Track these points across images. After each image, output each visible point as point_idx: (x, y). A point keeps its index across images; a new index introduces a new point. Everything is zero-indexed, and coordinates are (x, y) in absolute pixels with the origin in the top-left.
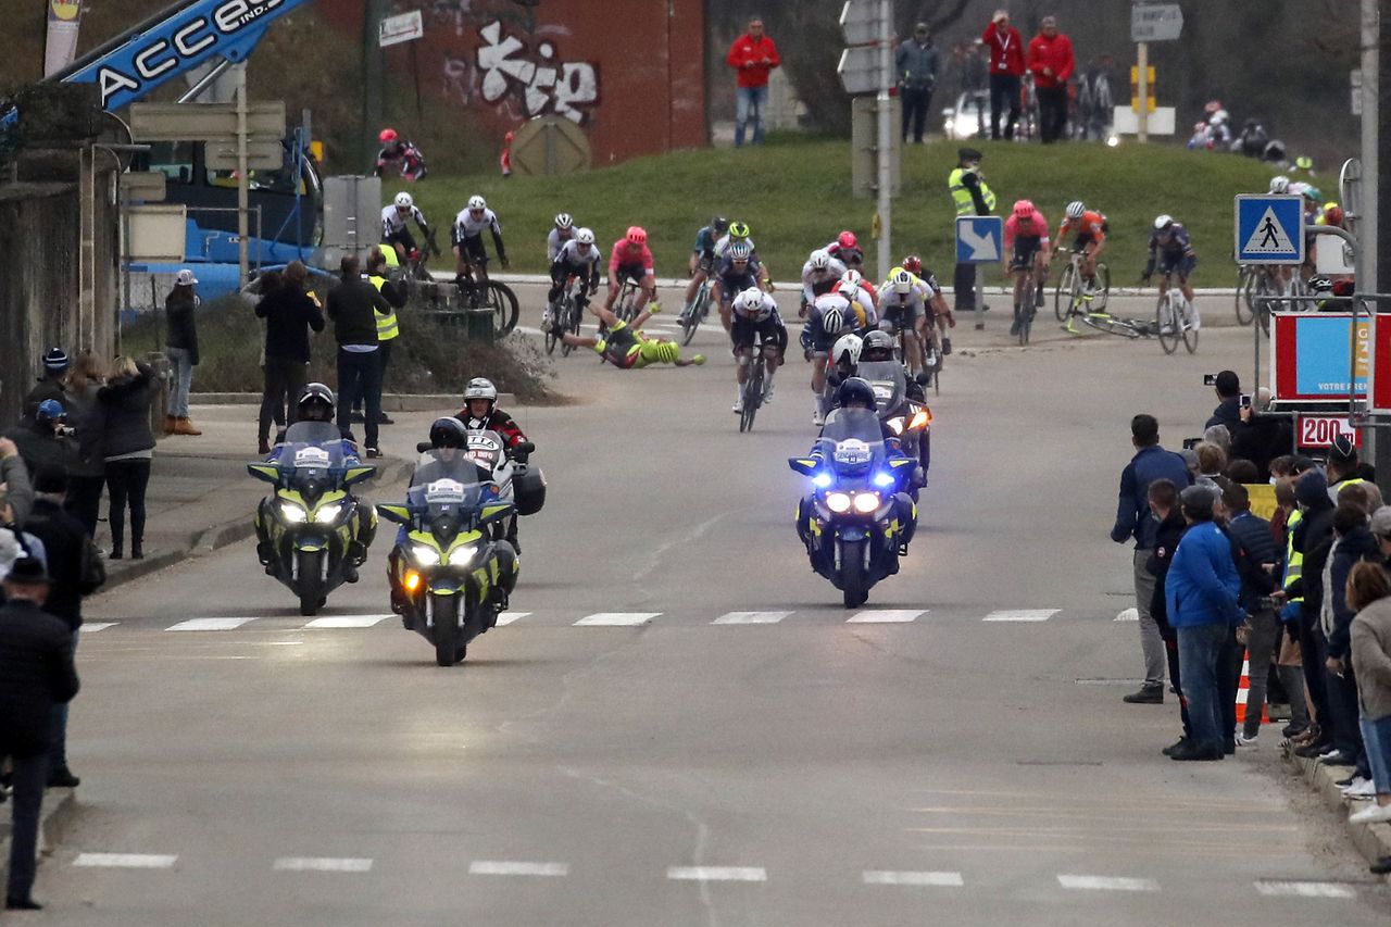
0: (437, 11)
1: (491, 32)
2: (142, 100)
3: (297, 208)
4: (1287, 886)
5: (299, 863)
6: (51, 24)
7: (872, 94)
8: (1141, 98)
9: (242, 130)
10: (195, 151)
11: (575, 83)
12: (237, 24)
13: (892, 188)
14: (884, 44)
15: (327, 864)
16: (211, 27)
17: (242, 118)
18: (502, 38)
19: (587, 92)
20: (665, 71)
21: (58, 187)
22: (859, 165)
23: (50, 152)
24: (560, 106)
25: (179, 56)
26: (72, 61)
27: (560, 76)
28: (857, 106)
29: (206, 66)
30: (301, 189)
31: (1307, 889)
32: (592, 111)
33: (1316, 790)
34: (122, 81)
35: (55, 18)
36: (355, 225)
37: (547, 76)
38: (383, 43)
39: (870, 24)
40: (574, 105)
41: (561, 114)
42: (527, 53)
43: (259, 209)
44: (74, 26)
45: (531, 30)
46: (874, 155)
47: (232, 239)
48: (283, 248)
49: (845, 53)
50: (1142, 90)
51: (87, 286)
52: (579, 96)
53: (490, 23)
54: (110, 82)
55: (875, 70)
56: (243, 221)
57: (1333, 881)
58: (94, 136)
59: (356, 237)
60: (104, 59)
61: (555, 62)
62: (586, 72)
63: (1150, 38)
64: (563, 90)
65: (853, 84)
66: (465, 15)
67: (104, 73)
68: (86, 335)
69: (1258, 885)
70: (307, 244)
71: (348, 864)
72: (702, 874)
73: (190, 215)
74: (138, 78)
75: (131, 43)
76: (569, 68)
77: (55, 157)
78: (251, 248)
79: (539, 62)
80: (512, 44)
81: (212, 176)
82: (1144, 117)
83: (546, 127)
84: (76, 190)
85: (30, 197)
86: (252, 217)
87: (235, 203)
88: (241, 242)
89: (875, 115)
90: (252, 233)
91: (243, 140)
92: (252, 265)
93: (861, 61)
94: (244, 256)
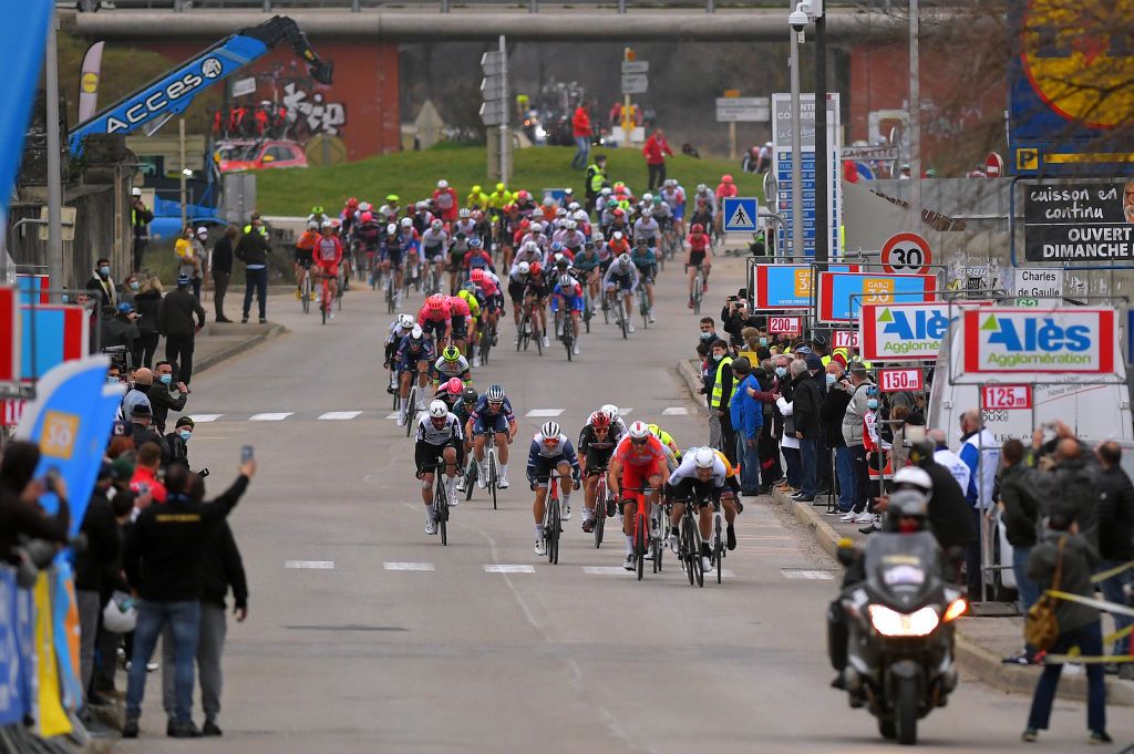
0: (262, 78)
1: (290, 88)
2: (129, 134)
3: (209, 189)
4: (797, 573)
5: (297, 564)
6: (82, 95)
7: (497, 126)
8: (627, 123)
9: (183, 150)
10: (159, 161)
11: (333, 114)
12: (178, 95)
13: (508, 174)
14: (504, 100)
15: (312, 564)
16: (165, 97)
17: (183, 143)
18: (296, 91)
19: (339, 119)
20: (378, 108)
21: (105, 187)
22: (491, 161)
23: (100, 169)
24: (325, 127)
25: (149, 112)
26: (93, 115)
27: (325, 111)
28: (489, 133)
29: (163, 116)
30: (211, 180)
31: (809, 575)
32: (342, 129)
33: (793, 515)
34: (119, 124)
35: (84, 91)
36: (242, 199)
37: (318, 111)
38: (235, 95)
39: (496, 90)
40: (333, 126)
41: (325, 131)
42: (308, 99)
43: (191, 190)
44: (94, 95)
45: (310, 87)
46: (499, 157)
47: (178, 205)
48: (202, 210)
49: (484, 105)
50: (627, 118)
51: (118, 237)
52: (335, 121)
53: (289, 83)
54: (113, 125)
55: (499, 113)
56: (183, 196)
57: (819, 569)
58: (121, 160)
59: (242, 206)
60: (110, 113)
61: (323, 104)
62: (339, 109)
63: (631, 92)
64: (327, 118)
65: (487, 121)
66: (276, 80)
67: (111, 120)
68: (118, 263)
69: (783, 572)
70: (214, 207)
71: (322, 565)
72: (502, 569)
73: (156, 193)
74: (128, 122)
75: (124, 105)
76: (330, 107)
77: (102, 172)
78: (188, 210)
79: (315, 104)
80: (301, 95)
81: (166, 173)
82: (628, 132)
83: (323, 141)
84: (113, 188)
85: (94, 194)
86: (188, 194)
87: (180, 187)
88: (183, 206)
89: (499, 136)
90: (188, 202)
91: (183, 155)
92: (188, 218)
93: (492, 108)
94: (184, 214)
